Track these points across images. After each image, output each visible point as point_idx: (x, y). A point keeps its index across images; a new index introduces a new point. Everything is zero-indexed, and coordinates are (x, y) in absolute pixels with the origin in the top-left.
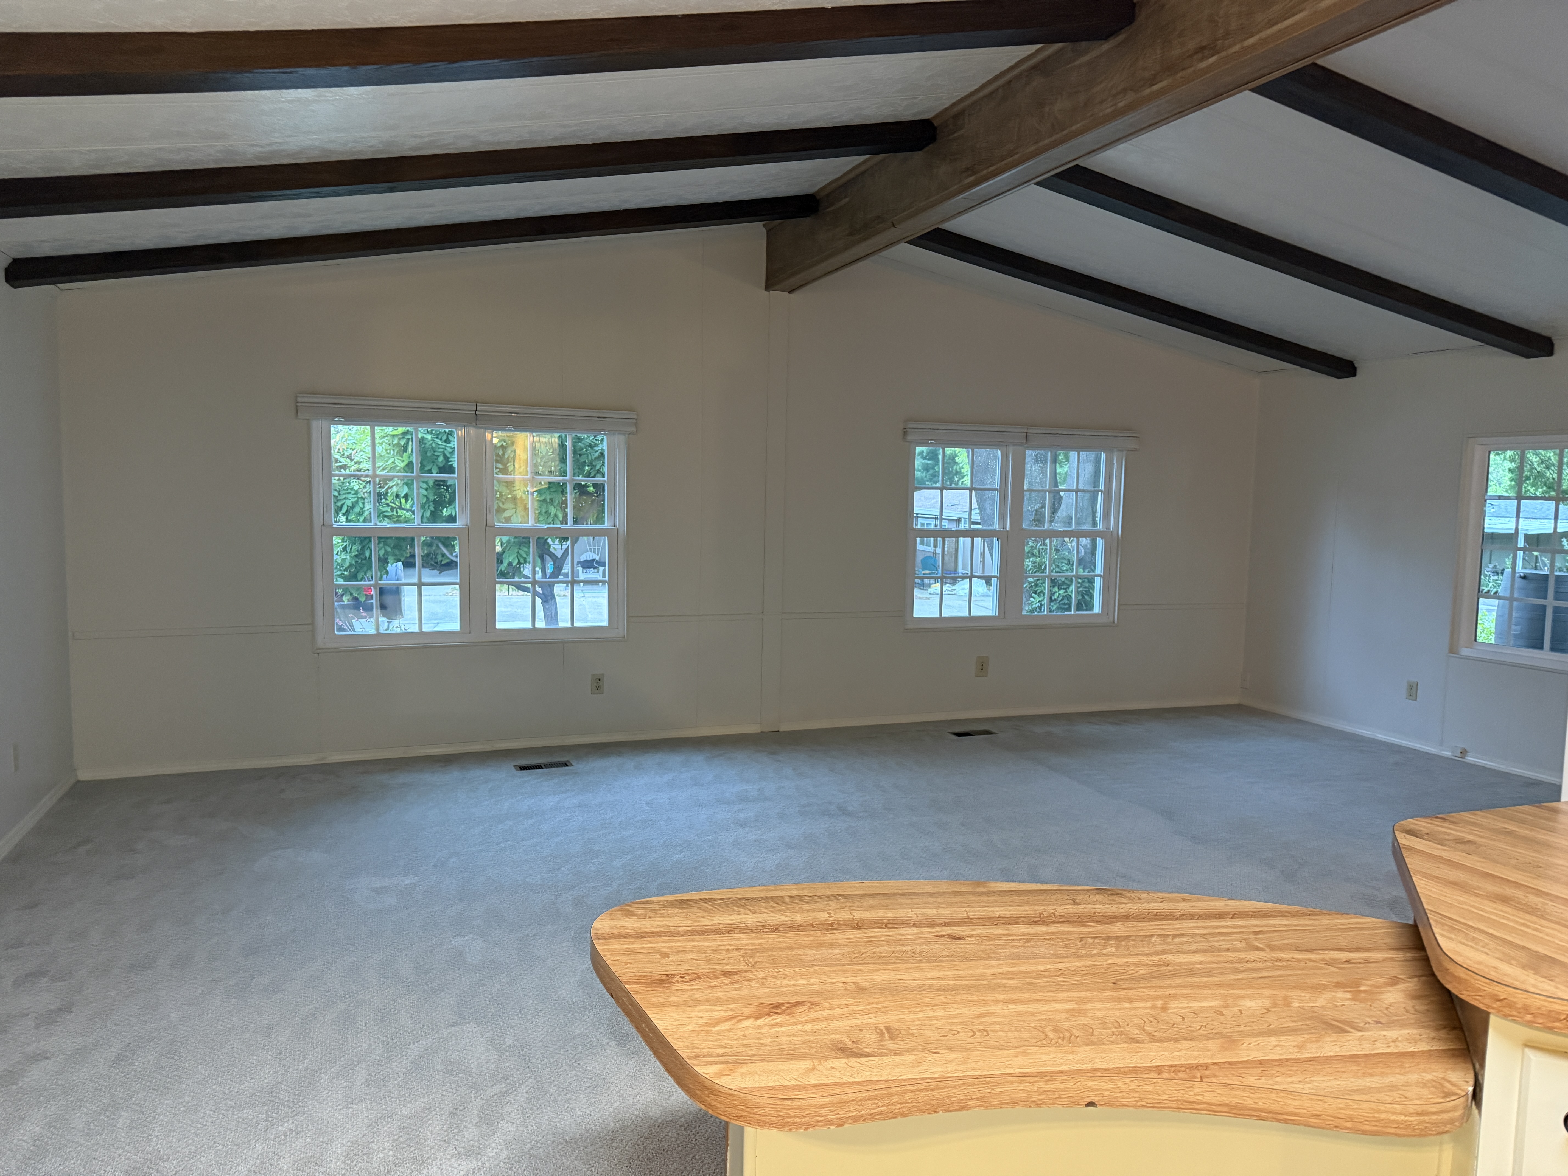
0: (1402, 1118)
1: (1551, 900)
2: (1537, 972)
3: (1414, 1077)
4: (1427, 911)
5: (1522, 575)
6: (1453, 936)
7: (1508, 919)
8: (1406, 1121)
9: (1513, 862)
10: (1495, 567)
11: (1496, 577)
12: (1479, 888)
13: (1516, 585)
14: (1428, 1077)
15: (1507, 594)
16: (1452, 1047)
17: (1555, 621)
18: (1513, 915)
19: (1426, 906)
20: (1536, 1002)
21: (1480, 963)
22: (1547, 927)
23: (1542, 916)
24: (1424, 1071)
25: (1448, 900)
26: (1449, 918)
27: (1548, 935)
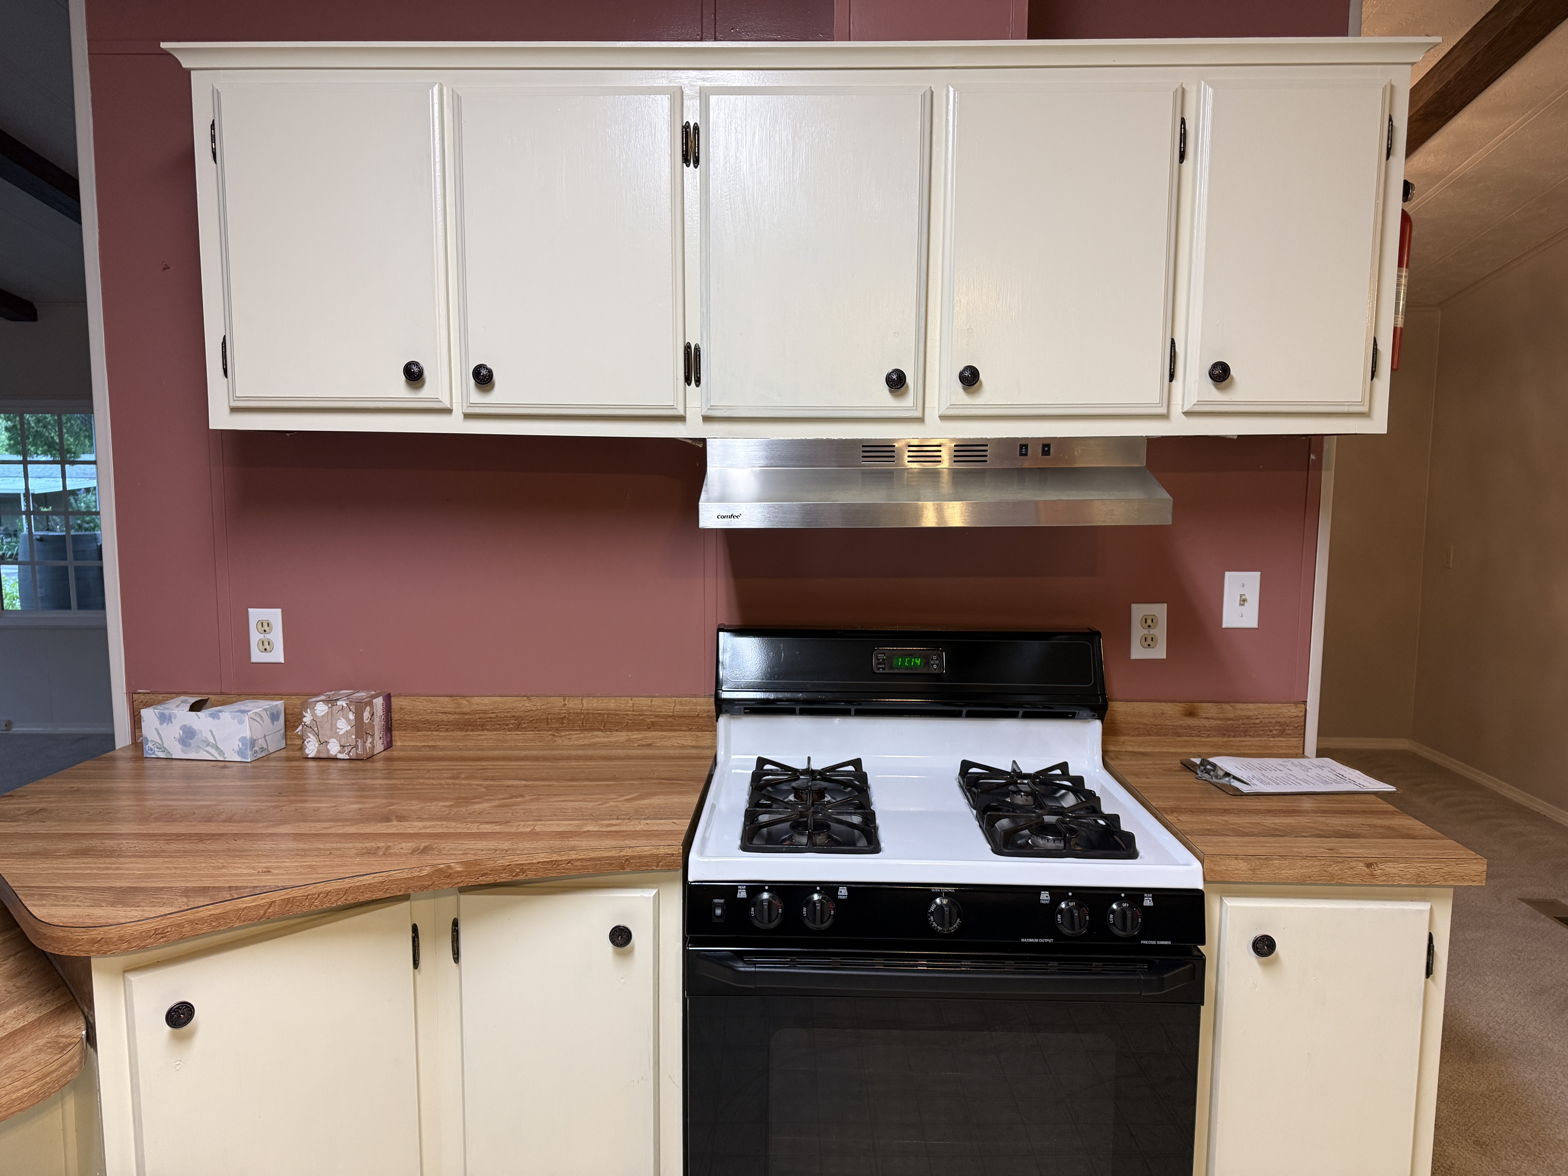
0: (25, 1091)
1: (124, 839)
2: (124, 904)
3: (30, 1048)
4: (14, 889)
5: (38, 537)
6: (44, 902)
7: (91, 868)
8: (28, 1093)
9: (86, 816)
10: (6, 529)
11: (9, 540)
12: (59, 850)
13: (35, 547)
14: (41, 1042)
15: (28, 559)
16: (59, 1005)
17: (78, 579)
18: (95, 863)
19: (11, 885)
20: (128, 930)
21: (75, 916)
22: (126, 863)
23: (120, 855)
24: (37, 1038)
25: (32, 871)
26: (37, 887)
27: (127, 869)
